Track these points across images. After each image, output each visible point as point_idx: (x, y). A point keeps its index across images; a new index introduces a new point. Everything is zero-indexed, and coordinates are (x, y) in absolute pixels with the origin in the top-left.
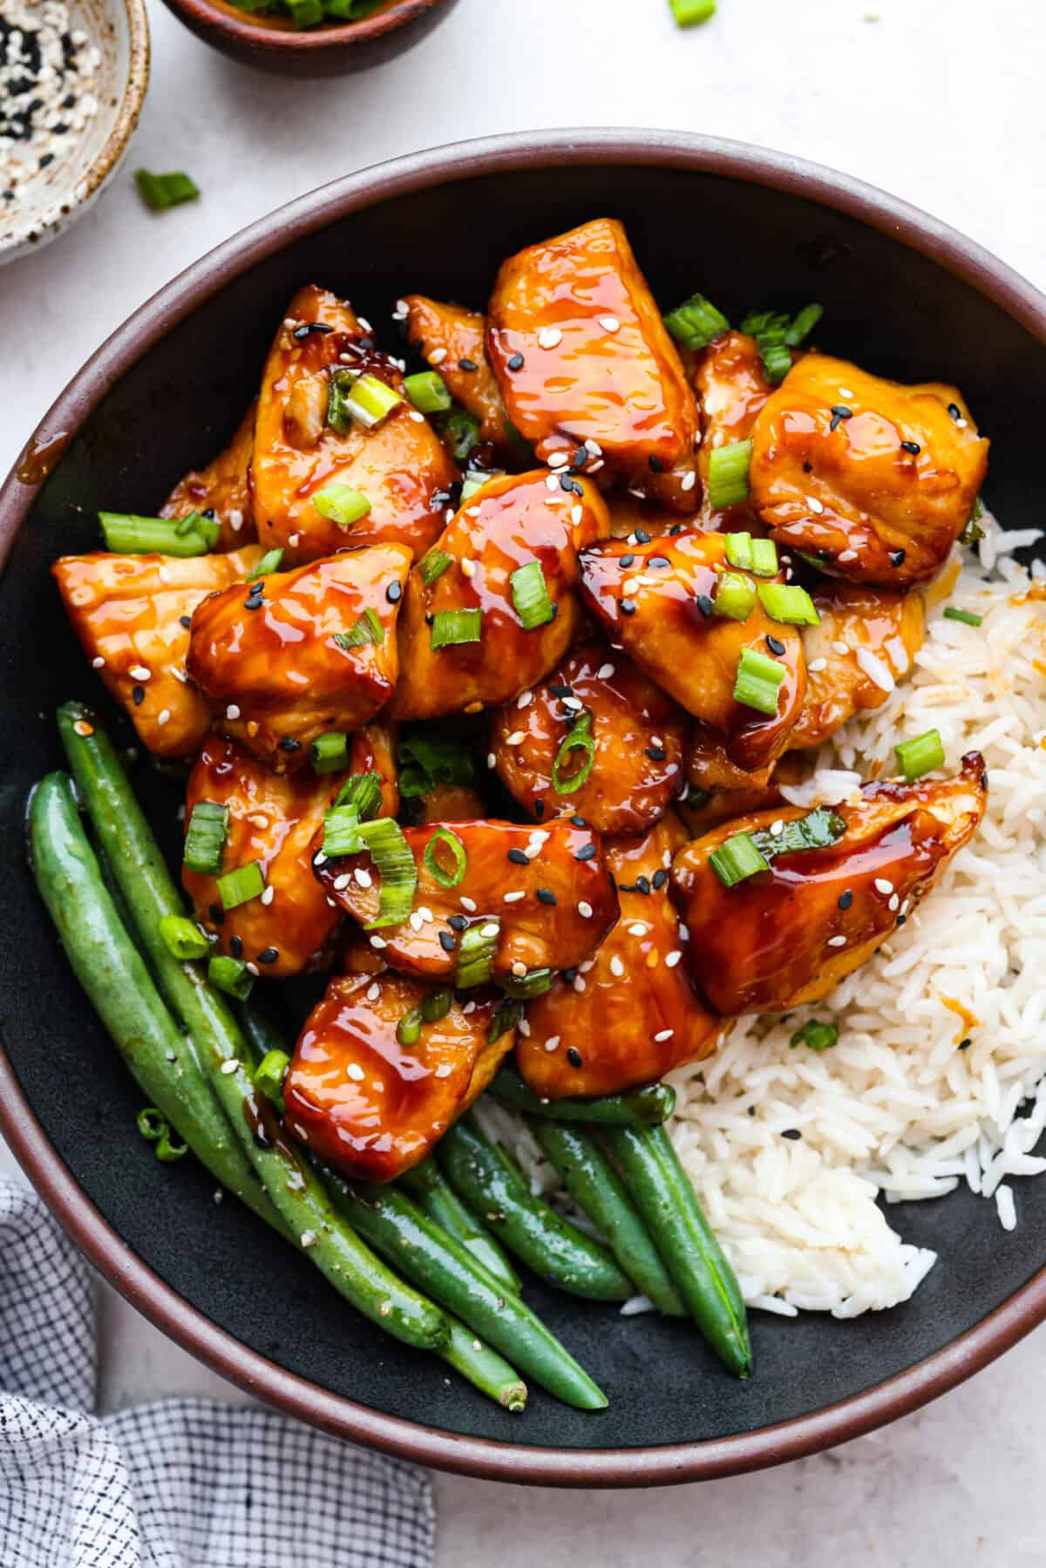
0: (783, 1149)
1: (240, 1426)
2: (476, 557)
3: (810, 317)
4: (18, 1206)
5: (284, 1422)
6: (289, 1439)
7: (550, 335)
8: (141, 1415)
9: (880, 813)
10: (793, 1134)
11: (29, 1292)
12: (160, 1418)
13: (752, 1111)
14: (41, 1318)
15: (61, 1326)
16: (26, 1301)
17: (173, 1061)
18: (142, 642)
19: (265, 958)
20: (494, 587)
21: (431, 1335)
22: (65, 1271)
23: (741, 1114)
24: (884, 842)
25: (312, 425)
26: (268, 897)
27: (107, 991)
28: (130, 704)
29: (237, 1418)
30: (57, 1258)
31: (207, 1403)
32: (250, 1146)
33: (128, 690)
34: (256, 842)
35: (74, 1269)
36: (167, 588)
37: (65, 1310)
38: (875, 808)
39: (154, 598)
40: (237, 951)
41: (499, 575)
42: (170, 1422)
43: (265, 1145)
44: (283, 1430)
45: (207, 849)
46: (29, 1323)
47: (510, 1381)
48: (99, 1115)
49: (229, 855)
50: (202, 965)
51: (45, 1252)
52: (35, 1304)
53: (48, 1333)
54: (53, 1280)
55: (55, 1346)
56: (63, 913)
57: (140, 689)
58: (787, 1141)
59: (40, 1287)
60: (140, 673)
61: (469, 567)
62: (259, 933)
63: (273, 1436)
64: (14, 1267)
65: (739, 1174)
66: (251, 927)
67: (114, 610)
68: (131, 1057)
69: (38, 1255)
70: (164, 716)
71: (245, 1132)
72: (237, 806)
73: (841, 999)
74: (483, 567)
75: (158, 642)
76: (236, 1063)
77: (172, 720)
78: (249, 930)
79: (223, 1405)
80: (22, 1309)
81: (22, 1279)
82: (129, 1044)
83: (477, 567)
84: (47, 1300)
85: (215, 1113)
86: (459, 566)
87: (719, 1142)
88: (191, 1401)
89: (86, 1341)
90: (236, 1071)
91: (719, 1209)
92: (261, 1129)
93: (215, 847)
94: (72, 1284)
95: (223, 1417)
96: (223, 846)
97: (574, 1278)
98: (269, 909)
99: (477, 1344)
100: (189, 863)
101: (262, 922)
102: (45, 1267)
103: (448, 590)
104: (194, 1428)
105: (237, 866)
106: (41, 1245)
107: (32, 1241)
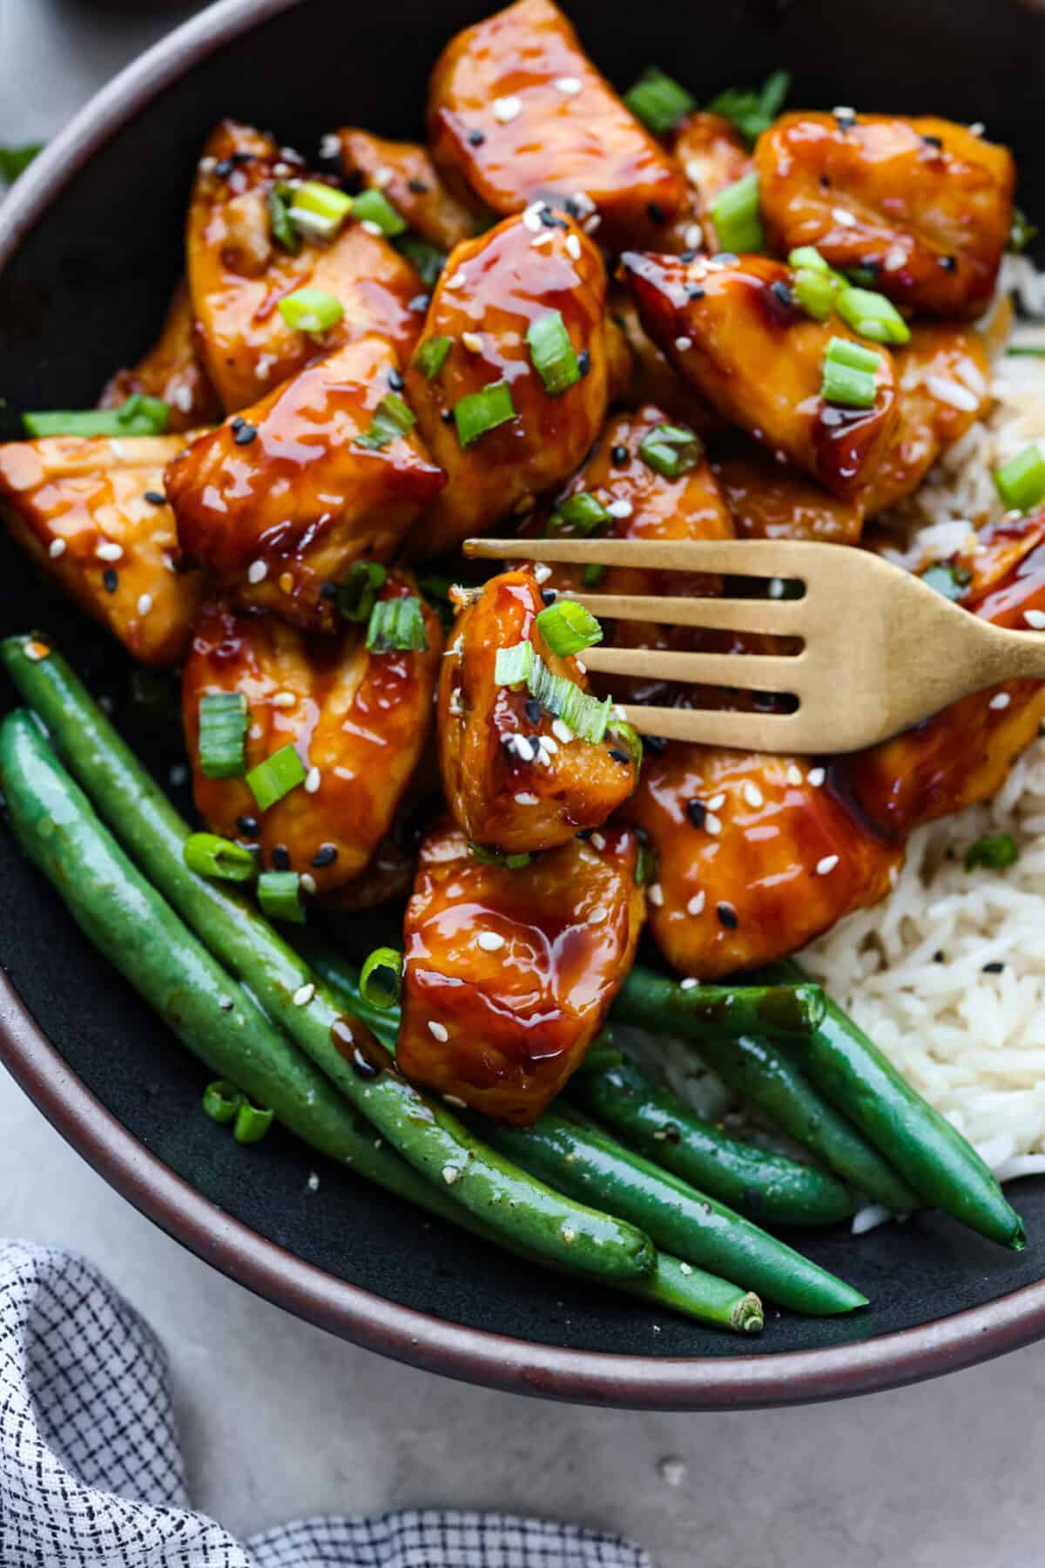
0: (989, 990)
1: (384, 1541)
2: (478, 328)
3: (776, 89)
4: (59, 1263)
5: (442, 1518)
6: (453, 1537)
7: (508, 107)
8: (257, 1546)
9: (1003, 554)
10: (994, 968)
11: (87, 1393)
12: (282, 1544)
13: (939, 958)
14: (109, 1427)
15: (136, 1433)
16: (86, 1406)
17: (230, 1008)
18: (106, 519)
19: (323, 863)
20: (511, 354)
21: (633, 1254)
22: (129, 1352)
23: (928, 962)
24: (1022, 571)
25: (259, 247)
26: (313, 783)
27: (130, 944)
28: (103, 597)
29: (380, 1531)
30: (117, 1335)
31: (340, 1520)
32: (351, 1082)
33: (96, 578)
34: (281, 723)
35: (140, 1349)
36: (121, 465)
37: (138, 1408)
38: (996, 551)
39: (111, 476)
40: (282, 863)
41: (512, 339)
42: (296, 1546)
43: (368, 1076)
44: (443, 1527)
45: (227, 744)
46: (94, 1439)
47: (737, 1298)
48: (147, 1094)
49: (253, 749)
50: (245, 893)
51: (101, 1328)
52: (98, 1409)
53: (121, 1446)
54: (116, 1367)
55: (132, 1463)
56: (57, 865)
57: (111, 571)
58: (990, 976)
59: (101, 1380)
60: (108, 552)
61: (473, 340)
62: (310, 832)
63: (432, 1536)
64: (64, 1359)
65: (944, 1035)
66: (296, 828)
67: (65, 491)
68: (177, 1019)
69: (93, 1333)
70: (145, 602)
71: (340, 1067)
72: (252, 688)
73: (1012, 792)
74: (490, 337)
75: (124, 519)
76: (311, 987)
77: (154, 607)
78: (293, 834)
79: (357, 1520)
80: (83, 1421)
81: (76, 1375)
82: (170, 1004)
83: (485, 340)
84: (113, 1398)
85: (294, 1063)
86: (462, 345)
87: (910, 1004)
88: (315, 1521)
89: (171, 1452)
90: (312, 999)
91: (933, 1081)
92: (359, 1058)
93: (235, 740)
94: (141, 1369)
95: (361, 1535)
96: (246, 737)
97: (778, 1188)
98: (317, 798)
99: (685, 1268)
100: (209, 767)
101: (310, 818)
102: (104, 1350)
103: (458, 377)
104: (328, 1550)
105: (265, 755)
106: (95, 1317)
107: (82, 1315)
